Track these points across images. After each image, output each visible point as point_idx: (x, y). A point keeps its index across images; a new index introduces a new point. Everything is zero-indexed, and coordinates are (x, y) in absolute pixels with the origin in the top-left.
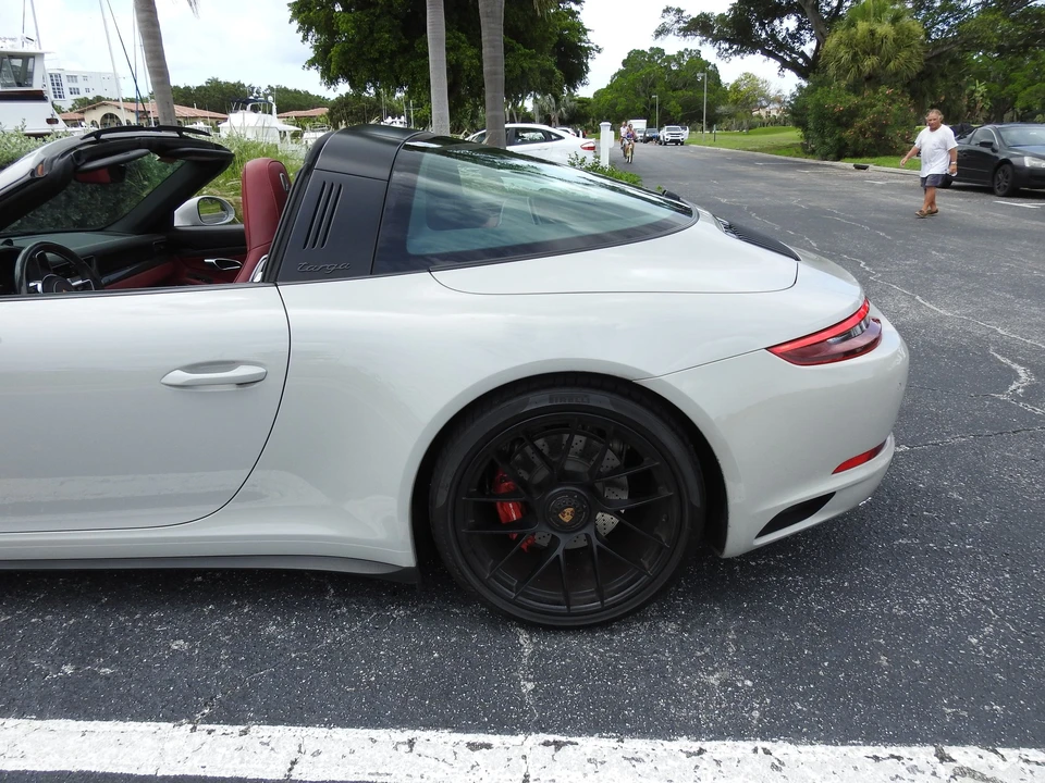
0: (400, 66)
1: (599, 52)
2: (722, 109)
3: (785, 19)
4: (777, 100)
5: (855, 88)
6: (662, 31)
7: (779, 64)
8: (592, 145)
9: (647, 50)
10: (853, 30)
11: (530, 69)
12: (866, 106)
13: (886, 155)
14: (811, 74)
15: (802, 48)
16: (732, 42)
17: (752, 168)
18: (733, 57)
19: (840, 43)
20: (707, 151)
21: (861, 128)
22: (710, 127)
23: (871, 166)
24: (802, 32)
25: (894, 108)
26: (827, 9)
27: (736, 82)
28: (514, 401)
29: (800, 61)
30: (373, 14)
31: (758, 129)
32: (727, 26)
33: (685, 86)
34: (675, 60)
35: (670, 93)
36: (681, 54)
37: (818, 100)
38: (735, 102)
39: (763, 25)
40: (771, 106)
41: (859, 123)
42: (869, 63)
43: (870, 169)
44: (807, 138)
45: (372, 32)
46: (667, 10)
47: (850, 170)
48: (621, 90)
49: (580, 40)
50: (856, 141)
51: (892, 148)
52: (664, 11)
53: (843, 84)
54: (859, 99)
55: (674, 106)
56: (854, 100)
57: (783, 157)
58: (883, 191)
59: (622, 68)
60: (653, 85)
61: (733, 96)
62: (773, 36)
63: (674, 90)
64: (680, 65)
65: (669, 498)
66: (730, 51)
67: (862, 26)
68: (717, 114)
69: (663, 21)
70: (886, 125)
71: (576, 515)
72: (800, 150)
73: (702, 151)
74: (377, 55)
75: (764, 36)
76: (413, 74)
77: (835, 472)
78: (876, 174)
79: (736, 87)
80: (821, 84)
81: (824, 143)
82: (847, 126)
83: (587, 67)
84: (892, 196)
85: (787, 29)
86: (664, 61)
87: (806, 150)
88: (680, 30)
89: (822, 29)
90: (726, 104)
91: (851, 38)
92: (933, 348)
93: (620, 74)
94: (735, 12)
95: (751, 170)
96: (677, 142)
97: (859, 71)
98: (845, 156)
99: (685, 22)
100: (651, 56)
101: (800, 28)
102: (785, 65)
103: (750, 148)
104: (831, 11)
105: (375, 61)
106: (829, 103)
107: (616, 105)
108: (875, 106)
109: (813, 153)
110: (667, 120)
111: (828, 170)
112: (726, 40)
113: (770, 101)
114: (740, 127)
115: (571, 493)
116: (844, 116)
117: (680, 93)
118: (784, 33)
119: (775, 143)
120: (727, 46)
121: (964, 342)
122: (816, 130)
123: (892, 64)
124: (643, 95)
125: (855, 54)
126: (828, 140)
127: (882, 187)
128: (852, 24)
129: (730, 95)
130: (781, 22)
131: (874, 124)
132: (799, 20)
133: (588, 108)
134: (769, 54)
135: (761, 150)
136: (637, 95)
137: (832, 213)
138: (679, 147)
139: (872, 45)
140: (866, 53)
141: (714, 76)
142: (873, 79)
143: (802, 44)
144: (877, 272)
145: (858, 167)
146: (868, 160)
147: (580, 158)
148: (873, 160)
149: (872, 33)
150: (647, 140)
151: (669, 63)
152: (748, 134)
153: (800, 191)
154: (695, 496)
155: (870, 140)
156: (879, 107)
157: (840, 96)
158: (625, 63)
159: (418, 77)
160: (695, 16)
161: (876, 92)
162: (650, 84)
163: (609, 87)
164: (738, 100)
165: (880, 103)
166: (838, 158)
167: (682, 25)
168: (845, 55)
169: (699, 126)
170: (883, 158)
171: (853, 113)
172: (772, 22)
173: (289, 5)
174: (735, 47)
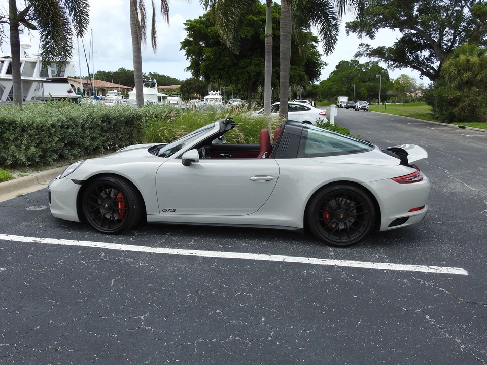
0: (232, 73)
1: (326, 66)
2: (390, 92)
3: (423, 51)
4: (420, 89)
5: (459, 87)
6: (358, 55)
7: (420, 73)
8: (324, 113)
9: (349, 61)
10: (458, 59)
11: (294, 75)
12: (465, 97)
13: (476, 121)
14: (436, 79)
15: (432, 65)
16: (395, 61)
17: (404, 126)
18: (395, 69)
19: (451, 65)
20: (381, 115)
21: (462, 108)
22: (383, 101)
23: (467, 127)
24: (432, 58)
25: (480, 98)
26: (445, 47)
27: (398, 79)
28: (331, 187)
29: (431, 71)
30: (221, 48)
31: (410, 103)
32: (392, 53)
33: (369, 80)
34: (364, 66)
35: (362, 83)
36: (368, 64)
37: (440, 92)
38: (397, 89)
39: (411, 53)
40: (417, 92)
41: (461, 105)
42: (466, 75)
43: (466, 129)
44: (434, 111)
45: (220, 57)
46: (361, 45)
47: (456, 129)
48: (335, 81)
49: (317, 60)
50: (459, 114)
51: (479, 118)
52: (360, 45)
53: (453, 85)
54: (461, 92)
55: (363, 90)
56: (458, 93)
57: (421, 120)
58: (469, 140)
59: (336, 70)
60: (352, 79)
61: (396, 86)
62: (417, 58)
63: (364, 82)
64: (367, 69)
65: (366, 213)
66: (394, 66)
67: (462, 57)
68: (387, 95)
69: (359, 50)
70: (476, 106)
71: (344, 217)
72: (430, 116)
73: (378, 115)
74: (222, 67)
75: (412, 59)
76: (238, 76)
77: (409, 212)
78: (469, 131)
79: (397, 81)
80: (441, 84)
81: (443, 114)
82: (455, 106)
83: (320, 72)
84: (472, 142)
85: (424, 56)
86: (358, 67)
87: (434, 117)
88: (368, 54)
89: (443, 56)
90: (392, 90)
91: (457, 63)
92: (463, 199)
93: (334, 73)
94: (397, 47)
95: (404, 127)
96: (364, 109)
97: (461, 79)
98: (454, 121)
99: (370, 51)
100: (352, 64)
101: (431, 56)
102: (423, 73)
103: (404, 114)
104: (447, 48)
105: (221, 69)
106: (445, 94)
107: (331, 88)
108: (469, 97)
109: (437, 119)
110: (359, 97)
111: (444, 128)
112: (391, 60)
113: (416, 89)
114: (399, 101)
115: (343, 211)
116: (453, 101)
117: (367, 84)
118: (423, 58)
119: (418, 112)
120: (392, 63)
121: (476, 198)
122: (438, 107)
123: (478, 76)
124: (347, 84)
125: (459, 71)
126: (445, 113)
127: (469, 138)
128: (457, 56)
129: (394, 85)
130: (421, 52)
131: (469, 106)
132: (430, 51)
133: (317, 90)
134: (414, 68)
135: (410, 116)
136: (344, 84)
137: (439, 150)
138: (366, 112)
139: (468, 67)
140: (464, 70)
141: (386, 75)
142: (469, 83)
143: (432, 63)
144: (452, 174)
145: (460, 127)
146: (466, 123)
147: (321, 120)
148: (469, 124)
149: (468, 61)
150: (348, 107)
151: (361, 68)
152: (404, 106)
153: (427, 138)
154: (373, 213)
155: (467, 114)
156: (472, 97)
157: (451, 91)
158: (337, 67)
159: (241, 77)
160: (376, 48)
161: (470, 90)
162: (350, 79)
163: (328, 79)
164: (398, 88)
165: (472, 96)
166: (451, 122)
167: (369, 52)
168: (453, 71)
169: (377, 100)
170: (474, 123)
171: (458, 100)
172: (416, 52)
173: (181, 42)
174: (397, 63)
